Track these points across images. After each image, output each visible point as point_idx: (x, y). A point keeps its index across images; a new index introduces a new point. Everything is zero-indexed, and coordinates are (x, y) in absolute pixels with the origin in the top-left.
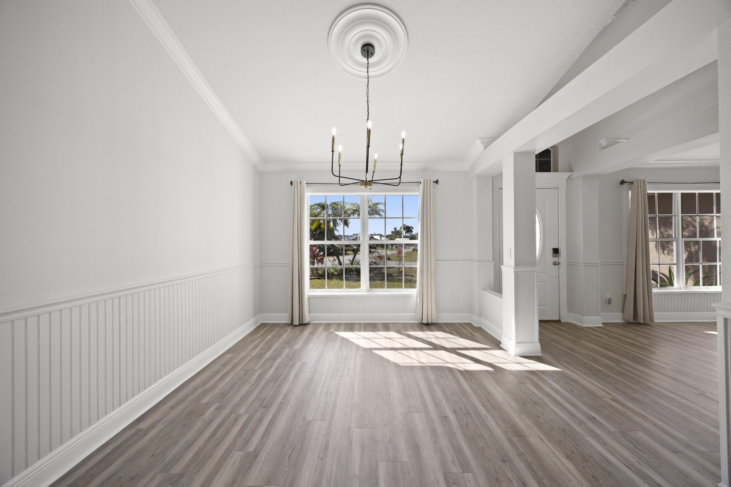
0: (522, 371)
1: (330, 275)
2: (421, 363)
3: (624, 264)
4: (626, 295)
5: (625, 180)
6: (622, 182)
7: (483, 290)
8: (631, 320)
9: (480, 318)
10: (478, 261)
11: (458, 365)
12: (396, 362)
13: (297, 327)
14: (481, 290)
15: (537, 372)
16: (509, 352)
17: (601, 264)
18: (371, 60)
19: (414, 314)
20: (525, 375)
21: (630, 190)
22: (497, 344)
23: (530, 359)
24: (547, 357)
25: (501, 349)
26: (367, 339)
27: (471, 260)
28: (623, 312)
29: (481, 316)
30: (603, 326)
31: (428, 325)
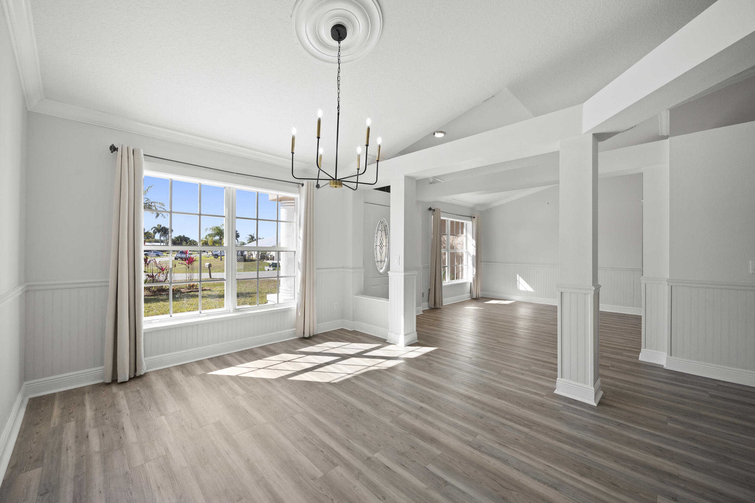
0: (420, 356)
1: (177, 296)
2: (349, 374)
3: (429, 267)
4: (430, 289)
5: (432, 208)
6: (430, 209)
7: (356, 295)
8: (433, 307)
9: (353, 322)
10: (353, 268)
11: (378, 365)
12: (327, 381)
13: (128, 384)
14: (355, 295)
15: (428, 353)
16: (397, 344)
17: (423, 268)
18: (342, 42)
19: (295, 329)
20: (426, 358)
21: (433, 215)
22: (384, 342)
23: (416, 346)
24: (422, 342)
25: (390, 344)
26: (263, 368)
27: (343, 268)
28: (428, 302)
29: (354, 320)
30: (423, 313)
31: (310, 338)
